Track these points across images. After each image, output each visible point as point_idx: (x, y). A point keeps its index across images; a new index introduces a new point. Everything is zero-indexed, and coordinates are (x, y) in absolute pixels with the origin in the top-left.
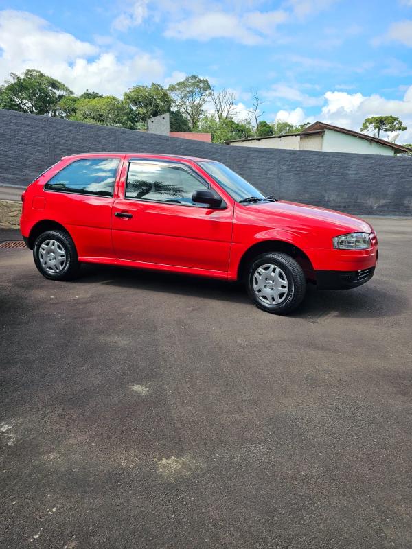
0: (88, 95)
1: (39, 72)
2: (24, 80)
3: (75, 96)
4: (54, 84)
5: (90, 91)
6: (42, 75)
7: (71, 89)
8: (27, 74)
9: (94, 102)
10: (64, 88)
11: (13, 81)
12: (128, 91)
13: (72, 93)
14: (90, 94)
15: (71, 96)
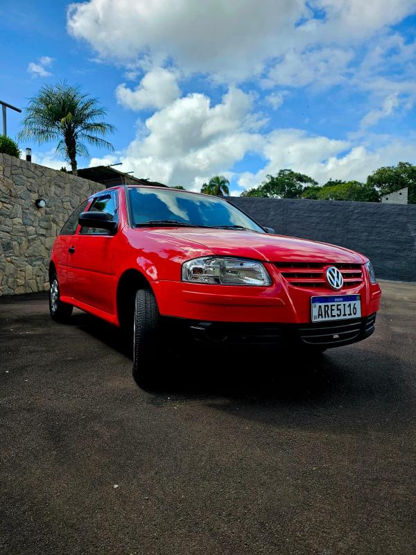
0: (330, 184)
1: (290, 170)
2: (277, 178)
3: (319, 186)
4: (301, 178)
5: (333, 180)
6: (292, 173)
7: (315, 181)
8: (280, 174)
9: (334, 188)
10: (309, 180)
11: (268, 181)
12: (371, 174)
13: (316, 183)
14: (333, 182)
15: (316, 186)
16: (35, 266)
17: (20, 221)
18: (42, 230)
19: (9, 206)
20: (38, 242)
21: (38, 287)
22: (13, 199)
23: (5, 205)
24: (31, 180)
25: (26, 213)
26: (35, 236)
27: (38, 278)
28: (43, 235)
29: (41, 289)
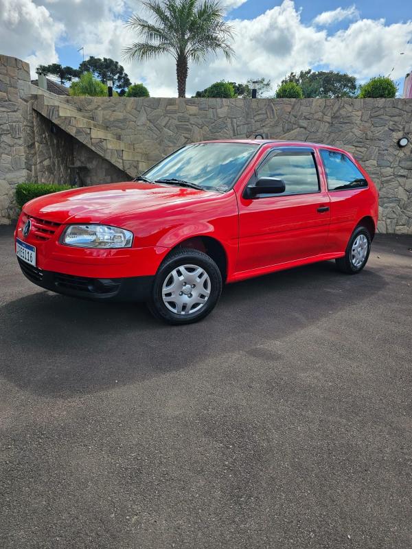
16: (387, 207)
17: (375, 162)
18: (402, 171)
19: (363, 150)
20: (394, 184)
21: (387, 229)
22: (368, 142)
23: (358, 149)
24: (396, 119)
25: (383, 155)
26: (393, 177)
27: (389, 221)
28: (404, 176)
29: (390, 231)
